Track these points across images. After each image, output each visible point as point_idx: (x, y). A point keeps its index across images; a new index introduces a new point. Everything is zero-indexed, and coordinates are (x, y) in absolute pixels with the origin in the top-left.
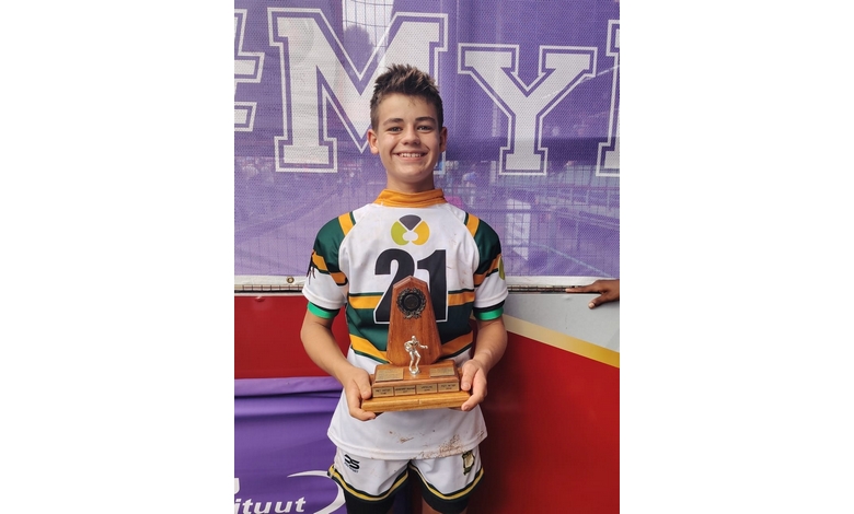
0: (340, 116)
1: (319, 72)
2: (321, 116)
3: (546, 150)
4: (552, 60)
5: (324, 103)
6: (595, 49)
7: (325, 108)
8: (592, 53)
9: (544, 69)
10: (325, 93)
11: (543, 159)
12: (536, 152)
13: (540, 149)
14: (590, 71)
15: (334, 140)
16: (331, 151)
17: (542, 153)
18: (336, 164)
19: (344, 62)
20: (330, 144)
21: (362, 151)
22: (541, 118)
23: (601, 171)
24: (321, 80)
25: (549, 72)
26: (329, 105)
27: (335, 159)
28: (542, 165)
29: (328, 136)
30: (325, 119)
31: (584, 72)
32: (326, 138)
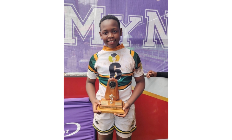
0: (78, 31)
1: (72, 20)
2: (73, 31)
3: (130, 41)
4: (132, 19)
5: (74, 28)
6: (142, 16)
7: (74, 29)
8: (141, 17)
9: (130, 21)
10: (74, 25)
11: (130, 43)
12: (128, 41)
13: (129, 41)
14: (141, 22)
15: (76, 37)
16: (75, 40)
17: (129, 42)
18: (77, 43)
19: (79, 18)
20: (75, 38)
21: (83, 40)
22: (129, 33)
23: (144, 46)
24: (73, 22)
25: (131, 22)
26: (75, 28)
27: (76, 42)
28: (129, 45)
29: (75, 36)
30: (74, 32)
31: (140, 22)
32: (74, 37)
